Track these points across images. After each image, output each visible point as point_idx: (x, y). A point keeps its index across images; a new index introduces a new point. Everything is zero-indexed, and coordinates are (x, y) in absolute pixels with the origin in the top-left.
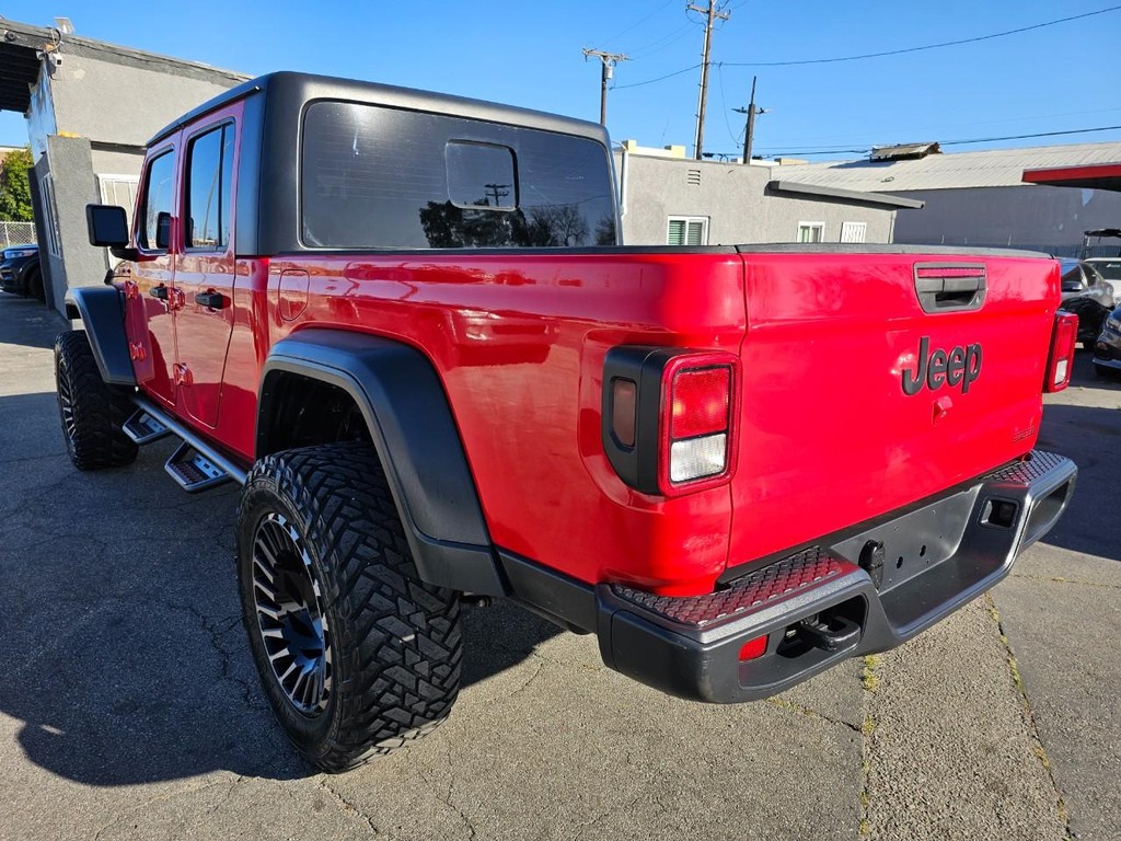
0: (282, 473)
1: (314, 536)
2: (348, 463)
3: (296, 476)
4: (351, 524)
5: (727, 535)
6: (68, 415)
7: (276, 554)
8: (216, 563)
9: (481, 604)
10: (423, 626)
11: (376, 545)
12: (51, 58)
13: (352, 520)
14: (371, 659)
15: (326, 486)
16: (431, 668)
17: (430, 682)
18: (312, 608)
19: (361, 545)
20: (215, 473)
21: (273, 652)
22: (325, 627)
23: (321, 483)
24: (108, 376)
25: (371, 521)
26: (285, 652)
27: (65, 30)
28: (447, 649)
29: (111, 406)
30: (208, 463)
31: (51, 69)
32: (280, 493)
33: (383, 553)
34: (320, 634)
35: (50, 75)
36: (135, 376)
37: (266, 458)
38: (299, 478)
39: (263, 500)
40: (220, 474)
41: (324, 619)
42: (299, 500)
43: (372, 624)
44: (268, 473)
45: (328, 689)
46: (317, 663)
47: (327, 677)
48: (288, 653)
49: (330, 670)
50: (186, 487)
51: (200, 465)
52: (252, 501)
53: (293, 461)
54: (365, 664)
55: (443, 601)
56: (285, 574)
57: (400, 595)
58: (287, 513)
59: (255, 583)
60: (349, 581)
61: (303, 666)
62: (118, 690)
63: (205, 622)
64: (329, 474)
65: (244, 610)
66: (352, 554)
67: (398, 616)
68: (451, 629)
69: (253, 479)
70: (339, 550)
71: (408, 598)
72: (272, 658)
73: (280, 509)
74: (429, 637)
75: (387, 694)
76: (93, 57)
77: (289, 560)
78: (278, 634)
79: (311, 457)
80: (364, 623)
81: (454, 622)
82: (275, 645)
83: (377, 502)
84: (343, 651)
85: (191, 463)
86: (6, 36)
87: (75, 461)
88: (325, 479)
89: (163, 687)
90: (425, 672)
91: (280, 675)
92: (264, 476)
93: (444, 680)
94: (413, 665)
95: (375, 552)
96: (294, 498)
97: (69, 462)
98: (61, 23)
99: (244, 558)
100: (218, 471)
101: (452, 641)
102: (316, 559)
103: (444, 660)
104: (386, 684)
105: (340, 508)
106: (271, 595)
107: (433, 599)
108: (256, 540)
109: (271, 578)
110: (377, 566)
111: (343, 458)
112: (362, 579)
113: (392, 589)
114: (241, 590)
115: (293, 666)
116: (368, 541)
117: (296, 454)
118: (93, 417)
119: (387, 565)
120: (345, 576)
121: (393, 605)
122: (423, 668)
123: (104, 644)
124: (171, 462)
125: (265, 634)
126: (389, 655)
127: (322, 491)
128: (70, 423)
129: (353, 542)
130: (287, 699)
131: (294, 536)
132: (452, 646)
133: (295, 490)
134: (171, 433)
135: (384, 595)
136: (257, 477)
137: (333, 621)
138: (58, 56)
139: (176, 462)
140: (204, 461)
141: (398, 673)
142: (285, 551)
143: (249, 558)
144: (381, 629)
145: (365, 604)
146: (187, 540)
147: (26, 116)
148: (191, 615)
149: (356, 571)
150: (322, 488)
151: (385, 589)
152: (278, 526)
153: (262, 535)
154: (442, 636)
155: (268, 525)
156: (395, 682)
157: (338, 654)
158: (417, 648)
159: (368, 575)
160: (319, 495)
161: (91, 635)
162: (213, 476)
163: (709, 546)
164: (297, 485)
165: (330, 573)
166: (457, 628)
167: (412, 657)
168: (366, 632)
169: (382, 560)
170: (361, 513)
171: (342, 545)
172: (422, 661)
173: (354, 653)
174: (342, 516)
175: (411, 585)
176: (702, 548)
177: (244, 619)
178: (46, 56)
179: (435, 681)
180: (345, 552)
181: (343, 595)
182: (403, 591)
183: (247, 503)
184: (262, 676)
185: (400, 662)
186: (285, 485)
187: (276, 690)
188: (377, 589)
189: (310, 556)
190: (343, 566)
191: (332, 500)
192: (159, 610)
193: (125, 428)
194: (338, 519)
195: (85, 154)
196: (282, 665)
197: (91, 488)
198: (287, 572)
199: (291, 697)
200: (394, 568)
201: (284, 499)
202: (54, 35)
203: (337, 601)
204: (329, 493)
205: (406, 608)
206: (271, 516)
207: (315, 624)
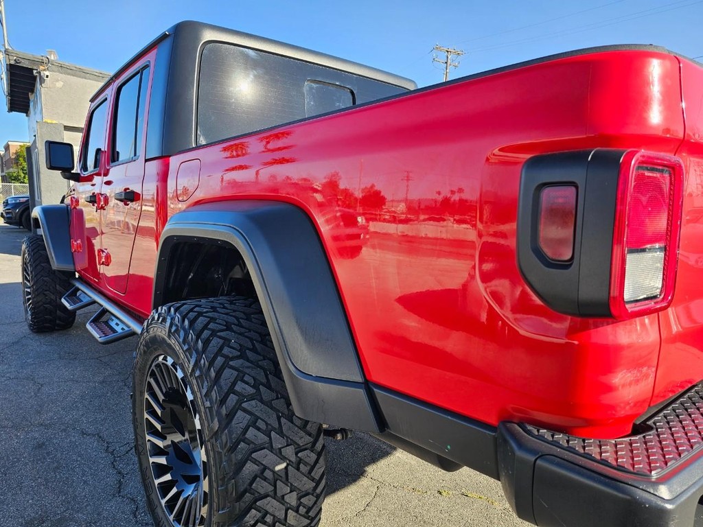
0: (172, 319)
1: (197, 373)
2: (229, 311)
3: (183, 321)
4: (231, 363)
5: (654, 369)
6: (29, 293)
7: (164, 391)
8: (121, 400)
9: (339, 437)
10: (293, 459)
11: (252, 382)
12: (42, 74)
13: (232, 359)
14: (245, 491)
15: (209, 329)
16: (299, 499)
17: (297, 511)
18: (193, 439)
19: (239, 382)
20: (123, 329)
21: (158, 477)
22: (204, 458)
23: (205, 327)
24: (55, 265)
25: (248, 360)
26: (168, 477)
27: (52, 58)
28: (313, 480)
29: (57, 286)
30: (118, 322)
31: (42, 81)
32: (169, 337)
33: (258, 390)
34: (199, 463)
35: (41, 84)
36: (74, 264)
37: (160, 308)
38: (186, 322)
39: (155, 344)
40: (126, 329)
41: (203, 451)
42: (185, 341)
43: (248, 458)
44: (160, 320)
45: (205, 516)
46: (196, 489)
47: (204, 505)
48: (171, 478)
49: (206, 498)
50: (99, 340)
51: (113, 324)
52: (147, 345)
53: (181, 309)
54: (240, 496)
55: (310, 435)
56: (171, 409)
57: (274, 429)
58: (175, 354)
59: (146, 416)
60: (227, 415)
61: (183, 490)
62: (31, 505)
63: (108, 447)
64: (212, 320)
65: (136, 439)
66: (231, 390)
67: (271, 449)
68: (317, 462)
69: (147, 326)
70: (220, 388)
71: (281, 433)
72: (157, 482)
73: (169, 351)
74: (298, 469)
75: (259, 524)
76: (69, 74)
77: (175, 396)
78: (162, 460)
79: (197, 306)
80: (240, 457)
81: (319, 455)
82: (161, 470)
83: (253, 345)
84: (220, 482)
85: (107, 323)
86: (15, 60)
87: (30, 326)
88: (208, 323)
89: (69, 502)
90: (294, 503)
91: (164, 497)
92: (156, 323)
93: (309, 509)
94: (283, 496)
95: (251, 389)
96: (181, 340)
97: (27, 327)
98: (50, 53)
99: (138, 394)
100: (125, 327)
101: (317, 473)
102: (198, 394)
103: (310, 491)
104: (259, 515)
105: (221, 349)
106: (159, 427)
107: (302, 433)
108: (149, 379)
109: (159, 412)
110: (253, 402)
111: (224, 308)
112: (240, 413)
113: (267, 424)
114: (135, 421)
115: (174, 490)
116: (245, 379)
117: (184, 304)
118: (44, 294)
119: (262, 401)
120: (224, 411)
121: (267, 439)
122: (292, 499)
123: (27, 464)
124: (91, 322)
125: (152, 460)
126: (262, 486)
127: (206, 333)
128: (29, 299)
129: (232, 380)
130: (168, 520)
131: (180, 374)
132: (317, 477)
133: (182, 333)
134: (94, 302)
135: (259, 429)
136: (151, 324)
137: (211, 453)
138: (47, 73)
139: (95, 321)
140: (116, 321)
141: (270, 504)
142: (172, 388)
143: (142, 394)
144: (255, 462)
145: (242, 438)
146: (102, 382)
147: (27, 116)
148: (98, 442)
149: (235, 406)
150: (206, 332)
151: (260, 424)
152: (166, 366)
153: (153, 375)
154: (309, 468)
155: (158, 366)
156: (266, 513)
157: (215, 485)
158: (287, 479)
159: (245, 410)
160: (203, 336)
161: (18, 456)
162: (121, 331)
163: (637, 381)
164: (184, 329)
165: (210, 409)
166: (322, 460)
167: (282, 488)
168: (241, 465)
169: (257, 396)
170: (239, 353)
171: (222, 381)
172: (291, 491)
173: (230, 485)
174: (223, 356)
175: (283, 420)
176: (630, 384)
177: (136, 447)
178: (39, 73)
179: (302, 510)
180: (225, 389)
181: (221, 429)
182: (276, 425)
183: (142, 347)
184: (148, 497)
185: (272, 494)
186: (173, 329)
187: (159, 511)
188: (253, 424)
189: (193, 392)
190: (223, 402)
191: (215, 342)
192: (74, 437)
193: (63, 301)
194: (219, 358)
195: (60, 134)
196: (165, 488)
197: (39, 344)
198: (174, 406)
199: (171, 518)
200: (268, 404)
201: (172, 342)
202: (45, 60)
203: (216, 435)
204: (211, 335)
205: (278, 442)
206: (161, 358)
207: (195, 454)
